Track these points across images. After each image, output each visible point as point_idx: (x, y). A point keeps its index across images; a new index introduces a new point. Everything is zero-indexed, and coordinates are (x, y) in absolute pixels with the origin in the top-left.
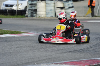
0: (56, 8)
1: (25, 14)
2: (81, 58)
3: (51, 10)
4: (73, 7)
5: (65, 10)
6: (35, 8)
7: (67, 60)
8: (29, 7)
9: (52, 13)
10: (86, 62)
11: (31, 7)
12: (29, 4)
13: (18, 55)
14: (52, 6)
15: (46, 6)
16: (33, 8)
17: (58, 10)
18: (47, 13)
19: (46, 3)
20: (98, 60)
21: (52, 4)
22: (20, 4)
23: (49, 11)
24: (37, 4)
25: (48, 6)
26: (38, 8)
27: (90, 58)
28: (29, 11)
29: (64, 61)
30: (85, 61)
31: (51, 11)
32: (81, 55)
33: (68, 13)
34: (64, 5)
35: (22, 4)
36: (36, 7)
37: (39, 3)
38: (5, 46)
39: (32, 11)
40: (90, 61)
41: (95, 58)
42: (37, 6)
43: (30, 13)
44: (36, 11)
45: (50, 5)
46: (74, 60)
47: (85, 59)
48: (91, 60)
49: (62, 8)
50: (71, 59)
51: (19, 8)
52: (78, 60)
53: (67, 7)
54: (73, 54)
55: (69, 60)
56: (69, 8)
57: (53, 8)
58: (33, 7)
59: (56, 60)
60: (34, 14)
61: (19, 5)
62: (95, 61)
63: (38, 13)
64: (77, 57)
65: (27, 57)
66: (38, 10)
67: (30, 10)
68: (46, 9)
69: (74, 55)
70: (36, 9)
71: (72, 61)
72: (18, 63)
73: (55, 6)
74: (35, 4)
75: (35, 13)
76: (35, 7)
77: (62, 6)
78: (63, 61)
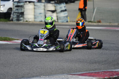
0: (46, 11)
1: (10, 17)
2: (96, 69)
3: (40, 13)
4: (66, 10)
5: (57, 13)
6: (21, 11)
7: (82, 72)
8: (15, 9)
9: (41, 17)
10: (105, 74)
11: (17, 9)
12: (15, 6)
13: (26, 65)
14: (42, 9)
15: (34, 9)
16: (19, 11)
17: (49, 13)
18: (36, 17)
19: (35, 5)
20: (116, 71)
21: (41, 7)
22: (2, 5)
23: (38, 15)
24: (25, 6)
25: (37, 8)
26: (25, 11)
27: (106, 70)
28: (15, 14)
29: (80, 72)
30: (103, 72)
31: (40, 15)
32: (95, 66)
33: (60, 18)
34: (56, 8)
35: (4, 5)
36: (23, 10)
37: (27, 5)
38: (5, 54)
39: (18, 14)
40: (108, 73)
41: (111, 69)
42: (24, 8)
43: (15, 16)
44: (22, 14)
45: (39, 7)
46: (90, 71)
47: (102, 71)
48: (108, 71)
49: (53, 12)
50: (85, 70)
51: (1, 10)
52: (95, 72)
53: (59, 10)
54: (85, 65)
55: (85, 71)
56: (62, 11)
57: (42, 11)
58: (20, 9)
59: (70, 71)
60: (20, 17)
61: (2, 7)
62: (113, 72)
63: (25, 16)
64: (92, 68)
65: (37, 67)
66: (25, 13)
67: (16, 12)
68: (34, 12)
69: (87, 66)
70: (23, 11)
71: (89, 73)
72: (31, 73)
73: (45, 9)
74: (22, 6)
75: (22, 17)
76: (21, 9)
77: (53, 9)
78: (78, 72)
